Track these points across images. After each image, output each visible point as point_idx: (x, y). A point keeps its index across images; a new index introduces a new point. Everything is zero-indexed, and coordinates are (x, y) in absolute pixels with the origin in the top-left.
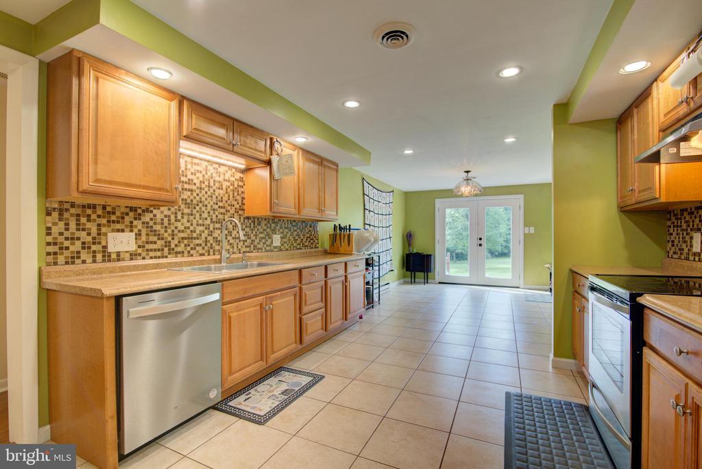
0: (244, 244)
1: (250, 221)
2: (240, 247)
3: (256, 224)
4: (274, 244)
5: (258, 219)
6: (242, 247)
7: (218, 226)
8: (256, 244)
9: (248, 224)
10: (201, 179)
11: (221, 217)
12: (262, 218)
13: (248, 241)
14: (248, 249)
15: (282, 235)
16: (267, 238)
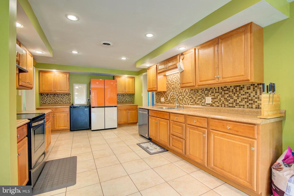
0: (190, 101)
1: (193, 91)
2: (189, 103)
3: (196, 92)
4: (206, 102)
5: (197, 90)
6: (189, 102)
7: (180, 94)
8: (196, 101)
9: (192, 93)
10: (176, 80)
11: (181, 91)
12: (199, 89)
13: (192, 100)
14: (192, 104)
15: (213, 97)
16: (202, 99)
